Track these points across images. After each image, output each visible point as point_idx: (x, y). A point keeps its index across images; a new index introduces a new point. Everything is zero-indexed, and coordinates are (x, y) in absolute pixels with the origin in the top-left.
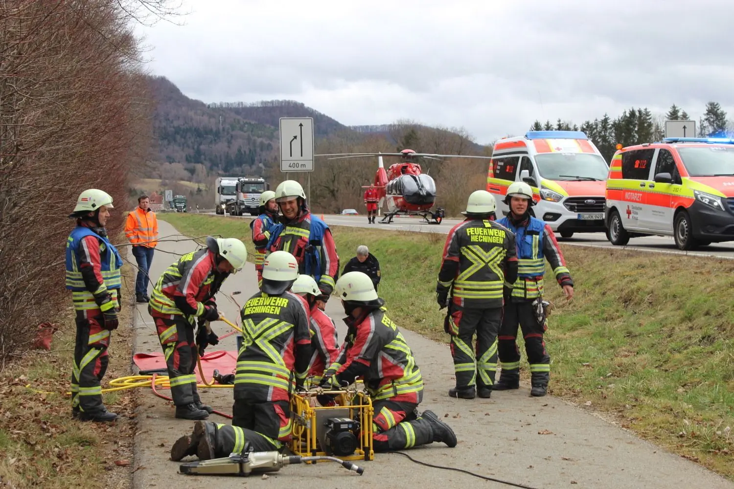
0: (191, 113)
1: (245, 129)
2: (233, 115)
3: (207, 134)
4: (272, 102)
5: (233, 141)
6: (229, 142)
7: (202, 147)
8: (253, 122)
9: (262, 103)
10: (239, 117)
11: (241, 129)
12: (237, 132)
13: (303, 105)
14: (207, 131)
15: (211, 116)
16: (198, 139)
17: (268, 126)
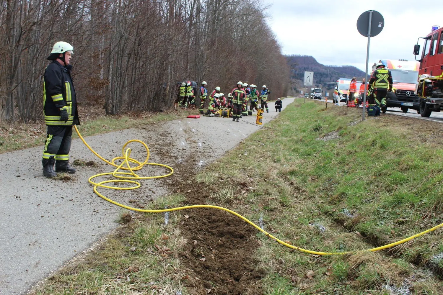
0: (319, 68)
1: (336, 74)
2: (333, 69)
3: (324, 75)
4: (346, 66)
5: (332, 78)
6: (331, 78)
7: (322, 79)
8: (339, 72)
9: (343, 66)
10: (335, 70)
11: (335, 74)
12: (333, 75)
13: (356, 68)
14: (324, 74)
15: (326, 69)
16: (321, 76)
17: (344, 73)
